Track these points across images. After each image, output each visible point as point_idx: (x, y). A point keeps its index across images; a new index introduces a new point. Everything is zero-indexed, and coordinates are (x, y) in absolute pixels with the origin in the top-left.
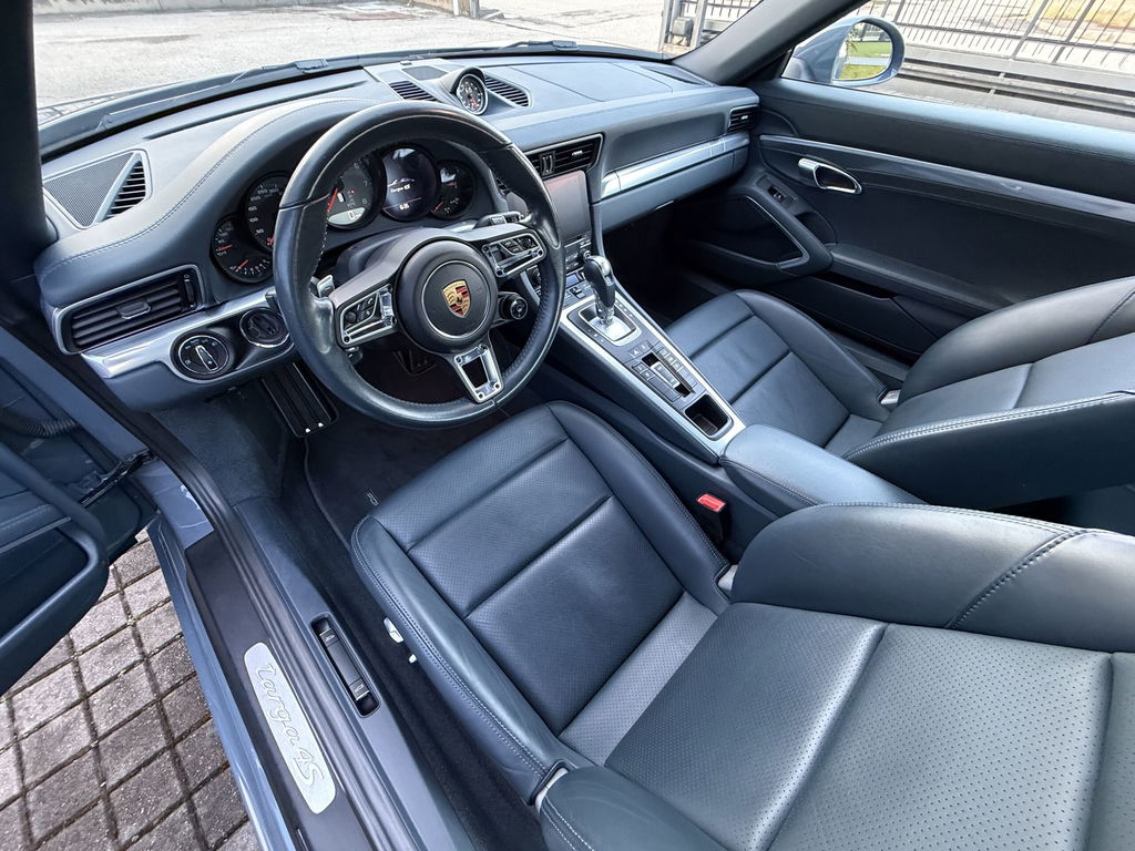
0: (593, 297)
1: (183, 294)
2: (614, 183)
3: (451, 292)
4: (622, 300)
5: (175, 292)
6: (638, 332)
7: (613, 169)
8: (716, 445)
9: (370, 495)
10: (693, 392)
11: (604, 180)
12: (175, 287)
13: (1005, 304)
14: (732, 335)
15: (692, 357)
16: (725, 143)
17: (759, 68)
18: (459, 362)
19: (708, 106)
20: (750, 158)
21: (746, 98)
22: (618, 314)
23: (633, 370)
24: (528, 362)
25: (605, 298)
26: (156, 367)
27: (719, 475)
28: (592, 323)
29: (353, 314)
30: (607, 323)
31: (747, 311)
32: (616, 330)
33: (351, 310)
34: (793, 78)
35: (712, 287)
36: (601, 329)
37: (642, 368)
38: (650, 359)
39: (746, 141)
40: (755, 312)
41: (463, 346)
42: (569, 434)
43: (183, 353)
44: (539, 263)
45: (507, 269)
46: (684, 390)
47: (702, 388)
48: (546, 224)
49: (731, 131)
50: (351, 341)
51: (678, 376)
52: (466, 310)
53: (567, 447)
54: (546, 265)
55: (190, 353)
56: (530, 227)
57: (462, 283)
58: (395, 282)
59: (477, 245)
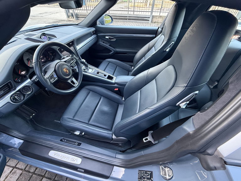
0: (84, 66)
1: (9, 87)
2: (78, 47)
3: (65, 70)
4: (89, 66)
6: (94, 70)
7: (77, 45)
8: (113, 81)
11: (77, 47)
12: (7, 86)
13: (139, 50)
14: (108, 66)
15: (104, 70)
16: (93, 37)
17: (93, 24)
18: (69, 81)
19: (88, 32)
20: (98, 38)
21: (93, 29)
22: (89, 68)
23: (96, 75)
24: (80, 78)
25: (86, 66)
26: (8, 104)
27: (116, 85)
28: (86, 70)
29: (51, 77)
30: (88, 70)
31: (108, 62)
32: (90, 71)
34: (99, 25)
35: (101, 61)
36: (88, 71)
37: (97, 75)
38: (98, 73)
39: (96, 36)
40: (110, 62)
41: (69, 79)
42: (90, 90)
44: (75, 62)
45: (71, 64)
46: (105, 75)
47: (108, 74)
48: (74, 55)
49: (93, 35)
50: (53, 82)
51: (103, 74)
52: (68, 72)
53: (91, 92)
54: (77, 63)
55: (14, 99)
56: (72, 57)
57: (66, 68)
58: (55, 71)
59: (65, 62)
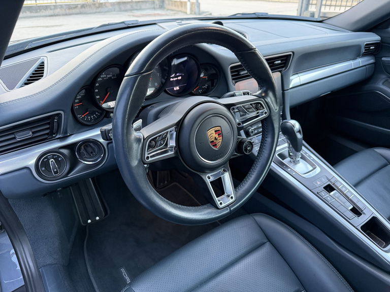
0: (286, 145)
1: (51, 128)
3: (211, 134)
4: (306, 150)
5: (48, 126)
6: (318, 170)
7: (296, 72)
9: (123, 270)
10: (364, 214)
11: (291, 78)
12: (49, 124)
14: (377, 176)
15: (356, 185)
16: (361, 61)
18: (209, 178)
19: (350, 41)
20: (376, 70)
21: (372, 38)
22: (303, 158)
23: (317, 195)
24: (252, 182)
25: (295, 145)
26: (25, 171)
28: (285, 161)
30: (295, 162)
31: (384, 162)
32: (301, 167)
33: (153, 140)
36: (290, 166)
37: (324, 194)
38: (329, 188)
39: (372, 61)
40: (389, 162)
41: (212, 169)
42: (268, 238)
43: (42, 163)
45: (243, 122)
46: (356, 211)
47: (370, 212)
49: (365, 55)
50: (150, 159)
51: (351, 201)
52: (219, 145)
53: (267, 248)
54: (267, 123)
55: (46, 164)
57: (217, 128)
58: (179, 125)
59: (229, 106)
